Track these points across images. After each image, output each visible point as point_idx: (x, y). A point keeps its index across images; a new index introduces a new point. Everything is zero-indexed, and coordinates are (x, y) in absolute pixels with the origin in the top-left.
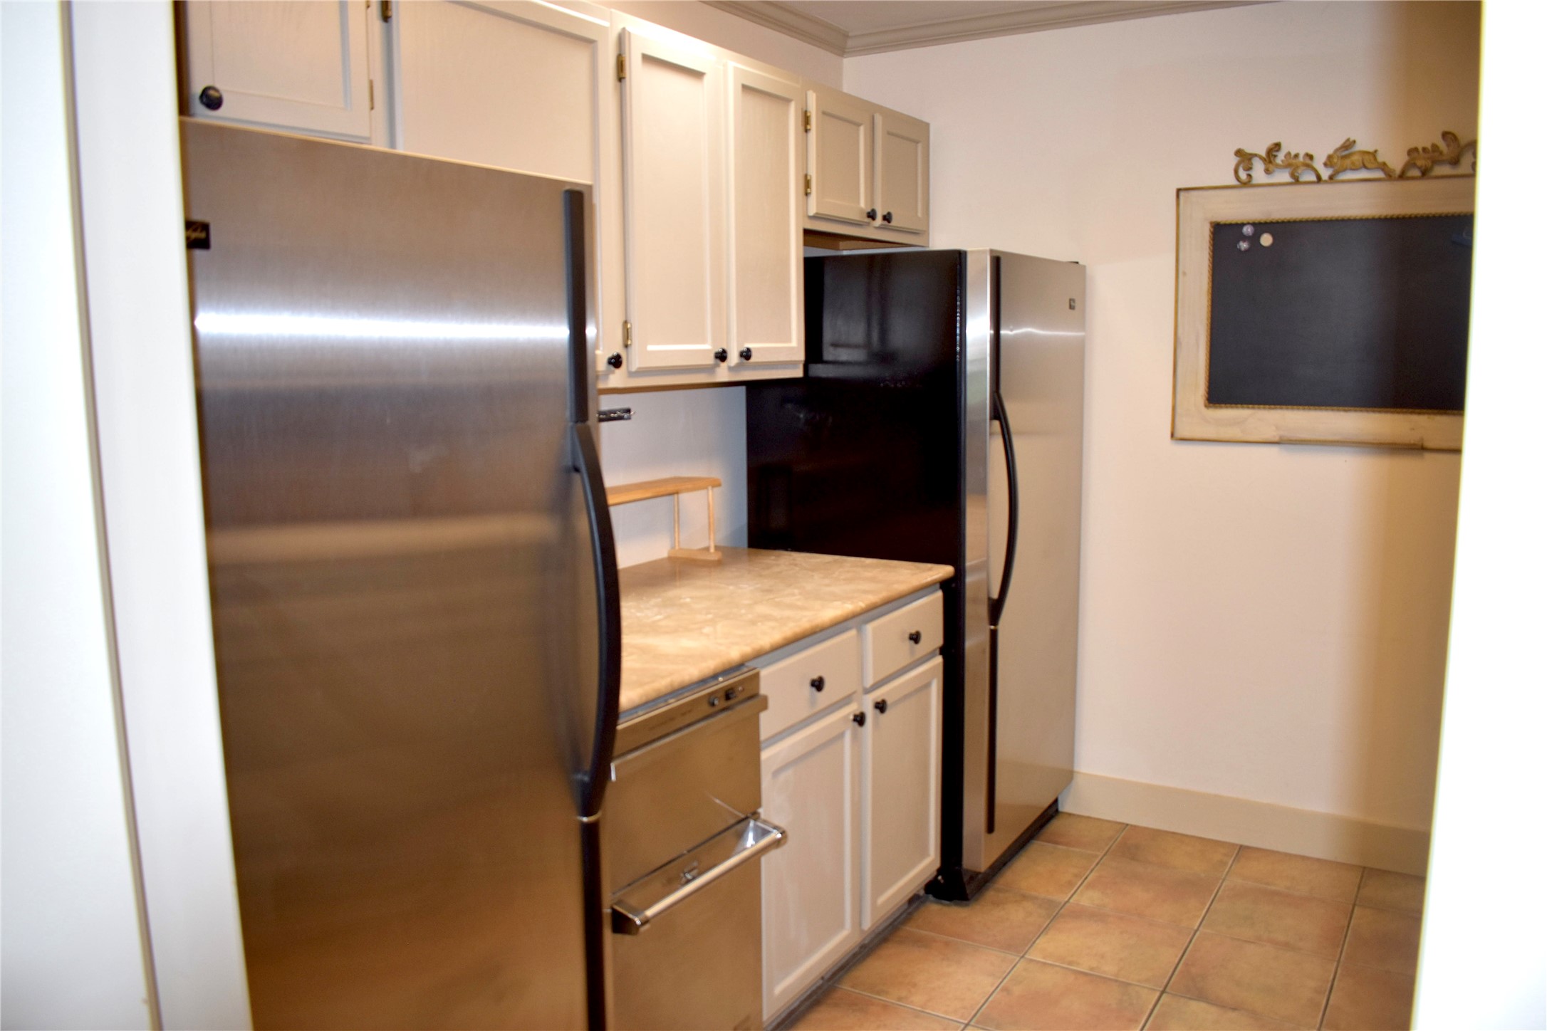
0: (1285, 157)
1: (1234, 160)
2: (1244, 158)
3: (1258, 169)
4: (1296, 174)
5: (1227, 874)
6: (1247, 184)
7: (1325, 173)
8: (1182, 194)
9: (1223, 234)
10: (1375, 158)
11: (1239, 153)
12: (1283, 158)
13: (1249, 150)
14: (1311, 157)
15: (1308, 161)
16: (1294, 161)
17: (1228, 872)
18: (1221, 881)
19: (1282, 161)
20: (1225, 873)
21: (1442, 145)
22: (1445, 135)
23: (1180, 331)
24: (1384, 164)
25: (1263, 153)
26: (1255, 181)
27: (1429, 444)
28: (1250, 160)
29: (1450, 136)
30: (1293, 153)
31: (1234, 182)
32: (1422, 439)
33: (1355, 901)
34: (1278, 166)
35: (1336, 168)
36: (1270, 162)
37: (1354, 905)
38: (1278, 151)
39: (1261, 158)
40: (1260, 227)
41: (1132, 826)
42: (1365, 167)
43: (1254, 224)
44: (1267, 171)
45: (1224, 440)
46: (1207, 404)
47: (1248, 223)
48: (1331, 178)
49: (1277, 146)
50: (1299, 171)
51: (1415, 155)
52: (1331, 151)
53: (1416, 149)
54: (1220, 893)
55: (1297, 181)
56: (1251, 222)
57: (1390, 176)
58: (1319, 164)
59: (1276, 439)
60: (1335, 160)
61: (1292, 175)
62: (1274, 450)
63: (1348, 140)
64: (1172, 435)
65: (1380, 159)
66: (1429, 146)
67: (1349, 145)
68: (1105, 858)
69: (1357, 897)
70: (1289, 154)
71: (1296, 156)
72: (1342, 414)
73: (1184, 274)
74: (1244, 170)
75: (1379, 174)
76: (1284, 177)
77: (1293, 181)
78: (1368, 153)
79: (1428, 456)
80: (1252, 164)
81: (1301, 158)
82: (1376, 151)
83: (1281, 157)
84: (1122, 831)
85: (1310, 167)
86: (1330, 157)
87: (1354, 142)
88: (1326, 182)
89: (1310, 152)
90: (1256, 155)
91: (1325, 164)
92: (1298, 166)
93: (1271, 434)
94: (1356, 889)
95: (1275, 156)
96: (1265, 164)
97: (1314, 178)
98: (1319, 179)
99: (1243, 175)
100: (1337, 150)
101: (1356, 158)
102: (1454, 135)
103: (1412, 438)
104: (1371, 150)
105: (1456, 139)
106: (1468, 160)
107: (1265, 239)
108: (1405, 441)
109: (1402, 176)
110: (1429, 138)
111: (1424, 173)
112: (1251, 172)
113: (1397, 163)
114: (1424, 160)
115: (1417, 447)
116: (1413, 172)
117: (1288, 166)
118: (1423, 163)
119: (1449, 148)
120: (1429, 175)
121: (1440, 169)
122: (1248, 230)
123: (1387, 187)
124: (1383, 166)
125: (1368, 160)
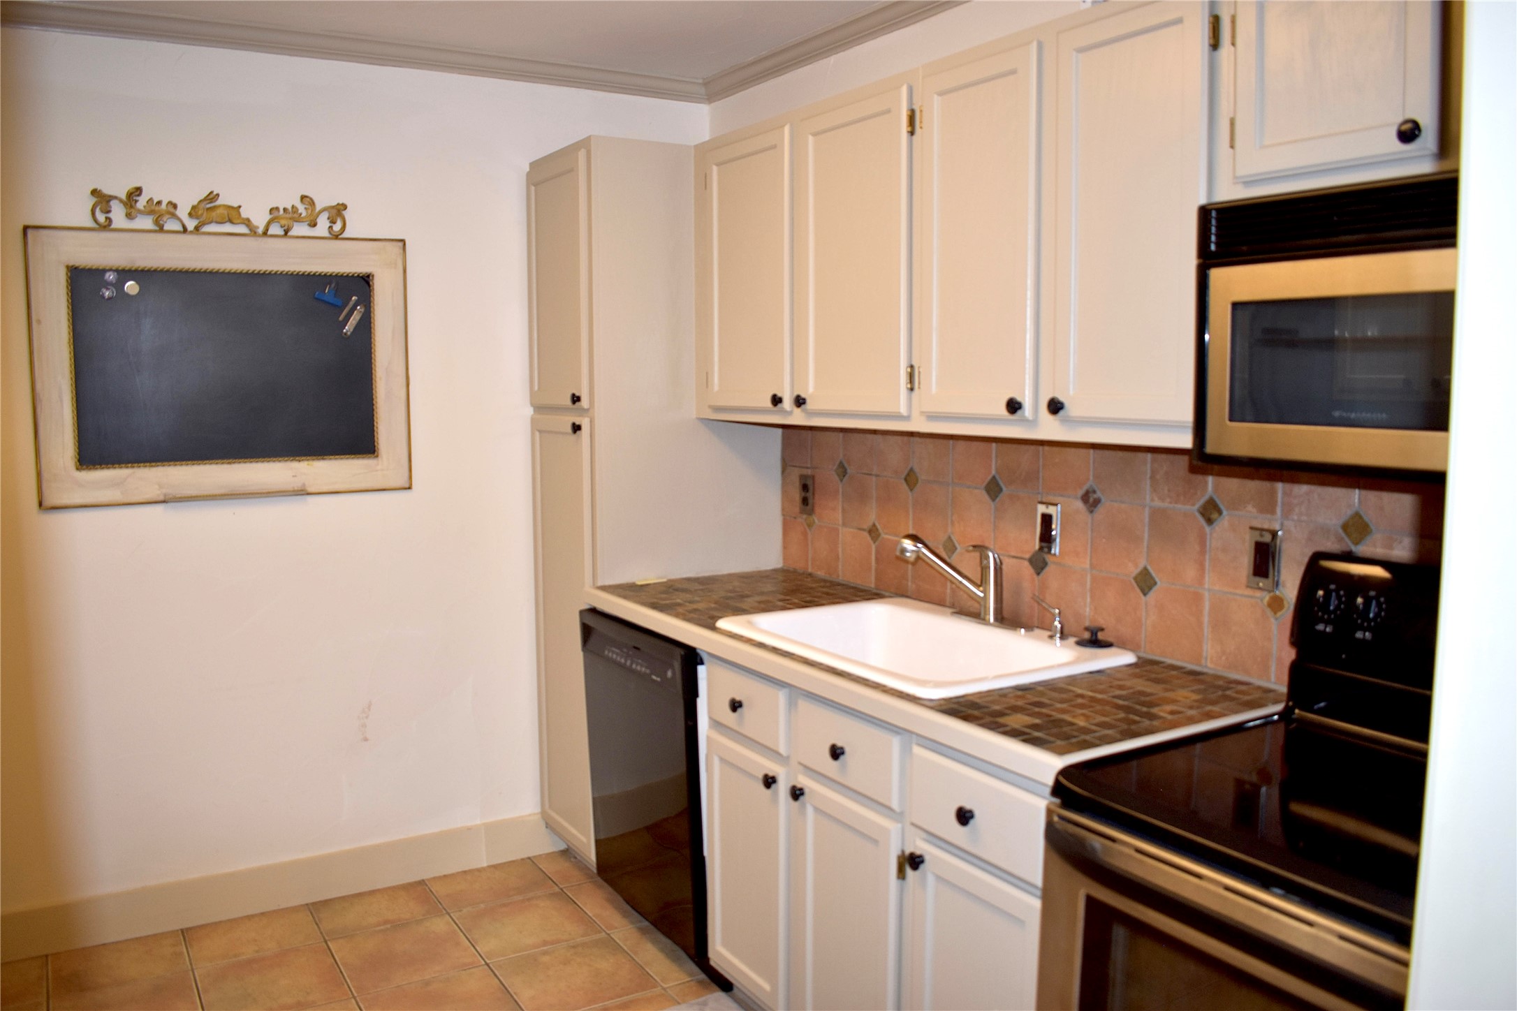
0: (147, 202)
1: (90, 200)
2: (102, 200)
3: (118, 214)
4: (161, 222)
5: (191, 964)
6: (107, 226)
7: (191, 224)
8: (29, 232)
9: (82, 282)
10: (238, 215)
11: (95, 193)
12: (145, 203)
13: (107, 191)
14: (175, 206)
15: (172, 210)
16: (157, 208)
17: (190, 960)
18: (191, 973)
19: (145, 207)
20: (188, 963)
21: (301, 208)
22: (303, 198)
23: (39, 386)
24: (248, 220)
25: (123, 196)
26: (114, 225)
27: (310, 490)
28: (108, 201)
29: (308, 199)
30: (155, 200)
31: (90, 224)
32: (304, 485)
33: (324, 938)
34: (140, 212)
35: (201, 220)
36: (131, 207)
37: (326, 942)
38: (139, 195)
39: (121, 201)
40: (125, 274)
41: (52, 954)
42: (231, 221)
43: (117, 271)
44: (129, 216)
45: (103, 504)
46: (80, 467)
47: (110, 270)
48: (197, 228)
49: (138, 191)
50: (165, 219)
51: (276, 214)
52: (195, 203)
53: (277, 209)
54: (199, 985)
55: (161, 229)
56: (114, 268)
57: (255, 233)
58: (183, 212)
59: (162, 498)
60: (200, 212)
61: (156, 222)
62: (159, 509)
63: (212, 192)
64: (40, 504)
65: (245, 213)
66: (289, 207)
67: (212, 197)
68: (51, 1001)
69: (321, 933)
70: (151, 200)
71: (159, 203)
72: (225, 466)
73: (39, 322)
74: (102, 211)
75: (242, 229)
76: (146, 223)
77: (157, 228)
78: (232, 208)
79: (309, 498)
80: (111, 207)
81: (164, 206)
82: (240, 207)
83: (142, 203)
84: (47, 964)
85: (174, 216)
86: (194, 208)
87: (218, 195)
88: (191, 233)
89: (174, 201)
90: (116, 198)
91: (190, 215)
92: (161, 213)
93: (154, 493)
94: (316, 927)
95: (136, 201)
96: (126, 208)
97: (180, 228)
98: (185, 230)
99: (101, 218)
100: (201, 201)
101: (219, 211)
102: (311, 199)
103: (296, 484)
104: (236, 205)
105: (312, 203)
106: (323, 222)
107: (131, 287)
108: (289, 487)
109: (265, 233)
110: (288, 199)
111: (286, 232)
112: (110, 215)
113: (260, 221)
114: (285, 220)
115: (302, 492)
116: (275, 230)
117: (151, 212)
118: (283, 222)
119: (306, 211)
120: (289, 234)
121: (299, 229)
122: (111, 277)
123: (251, 242)
124: (247, 222)
125: (233, 215)
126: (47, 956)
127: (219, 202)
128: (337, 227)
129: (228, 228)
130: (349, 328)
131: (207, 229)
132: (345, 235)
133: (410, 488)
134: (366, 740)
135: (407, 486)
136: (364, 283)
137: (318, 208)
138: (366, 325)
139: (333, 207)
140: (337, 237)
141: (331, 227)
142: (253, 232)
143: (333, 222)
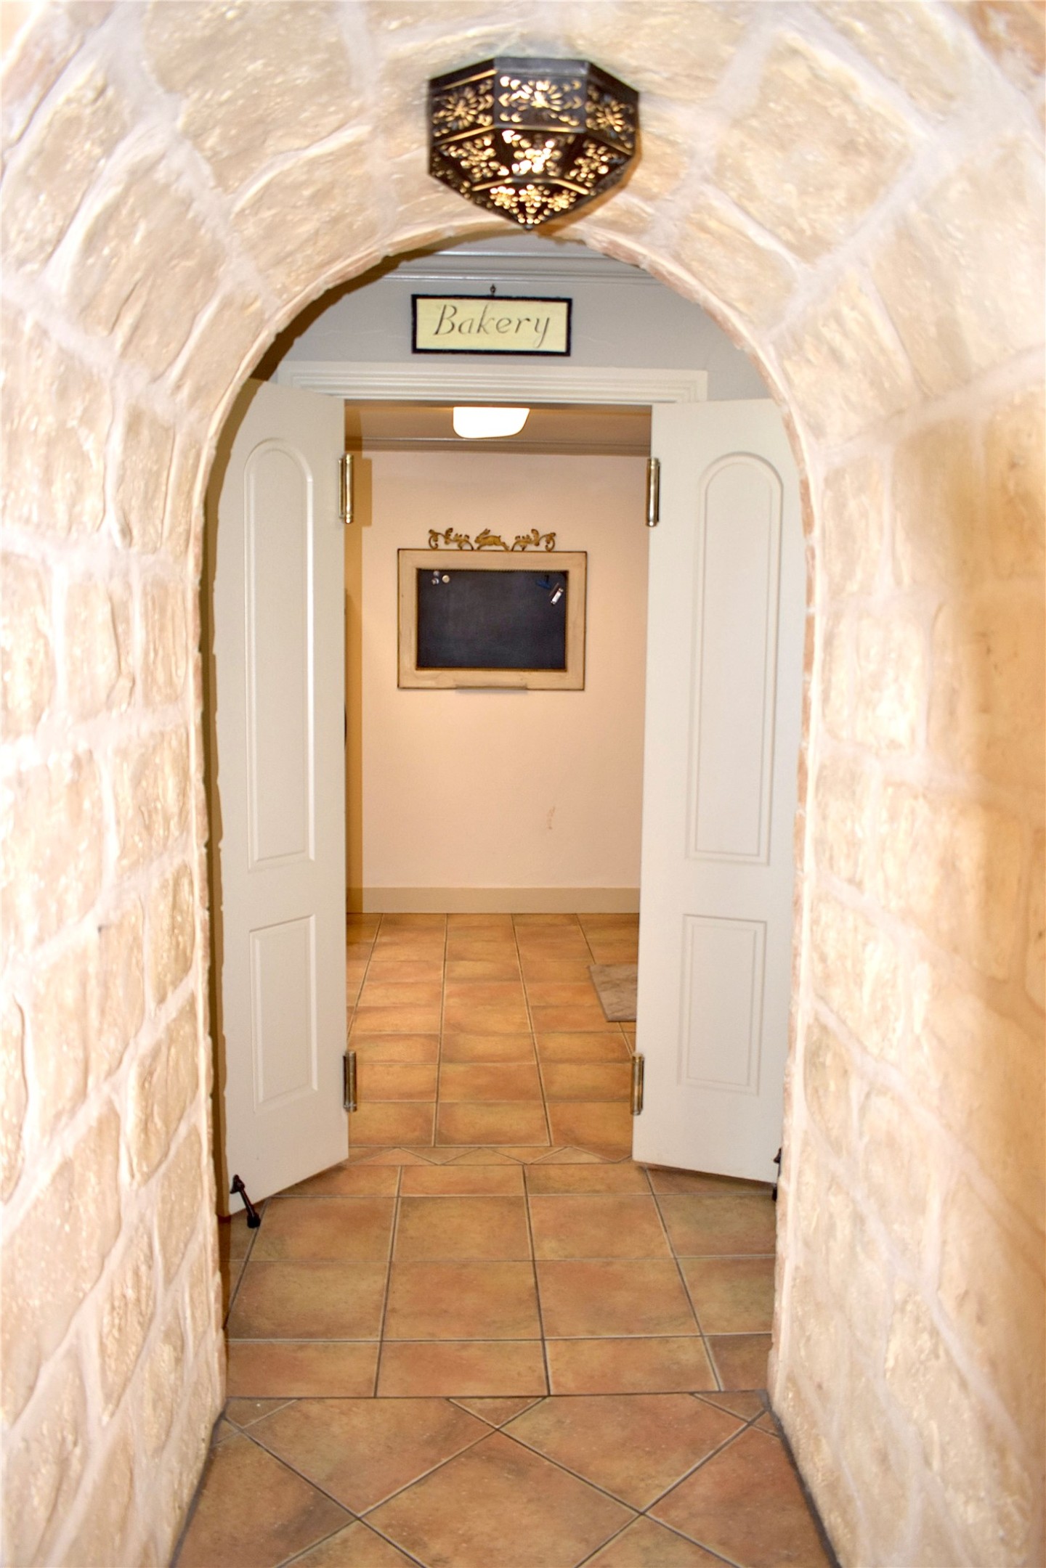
1: (428, 536)
2: (434, 535)
3: (441, 541)
4: (461, 545)
6: (435, 548)
7: (476, 546)
8: (400, 552)
9: (424, 576)
10: (500, 540)
11: (431, 531)
12: (454, 536)
13: (437, 530)
14: (468, 537)
15: (466, 539)
16: (460, 538)
18: (446, 925)
19: (454, 538)
21: (532, 536)
22: (533, 530)
23: (401, 627)
25: (444, 533)
26: (439, 548)
27: (529, 687)
28: (437, 536)
29: (535, 531)
30: (459, 534)
31: (428, 547)
32: (526, 684)
34: (451, 540)
35: (481, 543)
36: (448, 538)
37: (515, 925)
38: (451, 532)
39: (443, 535)
40: (443, 572)
42: (495, 544)
43: (440, 570)
44: (446, 543)
45: (426, 687)
46: (417, 668)
47: (437, 570)
48: (479, 548)
49: (451, 530)
50: (463, 544)
51: (518, 539)
52: (478, 535)
53: (519, 537)
55: (461, 549)
58: (472, 540)
59: (454, 686)
60: (480, 539)
61: (459, 546)
62: (454, 692)
63: (486, 530)
64: (398, 686)
65: (502, 540)
66: (525, 536)
67: (487, 532)
69: (514, 922)
70: (457, 534)
71: (461, 536)
73: (403, 596)
74: (434, 541)
75: (501, 548)
76: (454, 546)
77: (459, 548)
78: (497, 537)
79: (529, 692)
80: (438, 538)
81: (463, 537)
82: (501, 536)
85: (468, 542)
86: (478, 538)
87: (489, 531)
88: (475, 551)
89: (468, 534)
90: (440, 534)
91: (476, 541)
92: (462, 541)
93: (451, 684)
94: (512, 920)
95: (450, 535)
96: (445, 538)
97: (470, 548)
98: (473, 549)
99: (433, 544)
100: (481, 534)
101: (490, 539)
102: (537, 532)
103: (522, 683)
104: (498, 535)
105: (537, 533)
106: (543, 543)
107: (446, 578)
108: (519, 685)
109: (512, 550)
110: (525, 532)
111: (523, 549)
112: (437, 543)
113: (510, 543)
114: (523, 542)
115: (525, 688)
116: (518, 548)
117: (457, 541)
118: (522, 544)
119: (534, 537)
120: (526, 549)
121: (531, 547)
122: (436, 573)
123: (506, 554)
124: (504, 544)
125: (497, 540)
126: (382, 914)
127: (491, 534)
128: (550, 546)
129: (494, 548)
130: (555, 600)
131: (484, 548)
132: (556, 549)
133: (583, 690)
134: (550, 828)
135: (582, 688)
136: (564, 574)
137: (541, 535)
138: (564, 598)
139: (548, 535)
140: (549, 551)
141: (547, 546)
142: (507, 549)
143: (548, 543)
